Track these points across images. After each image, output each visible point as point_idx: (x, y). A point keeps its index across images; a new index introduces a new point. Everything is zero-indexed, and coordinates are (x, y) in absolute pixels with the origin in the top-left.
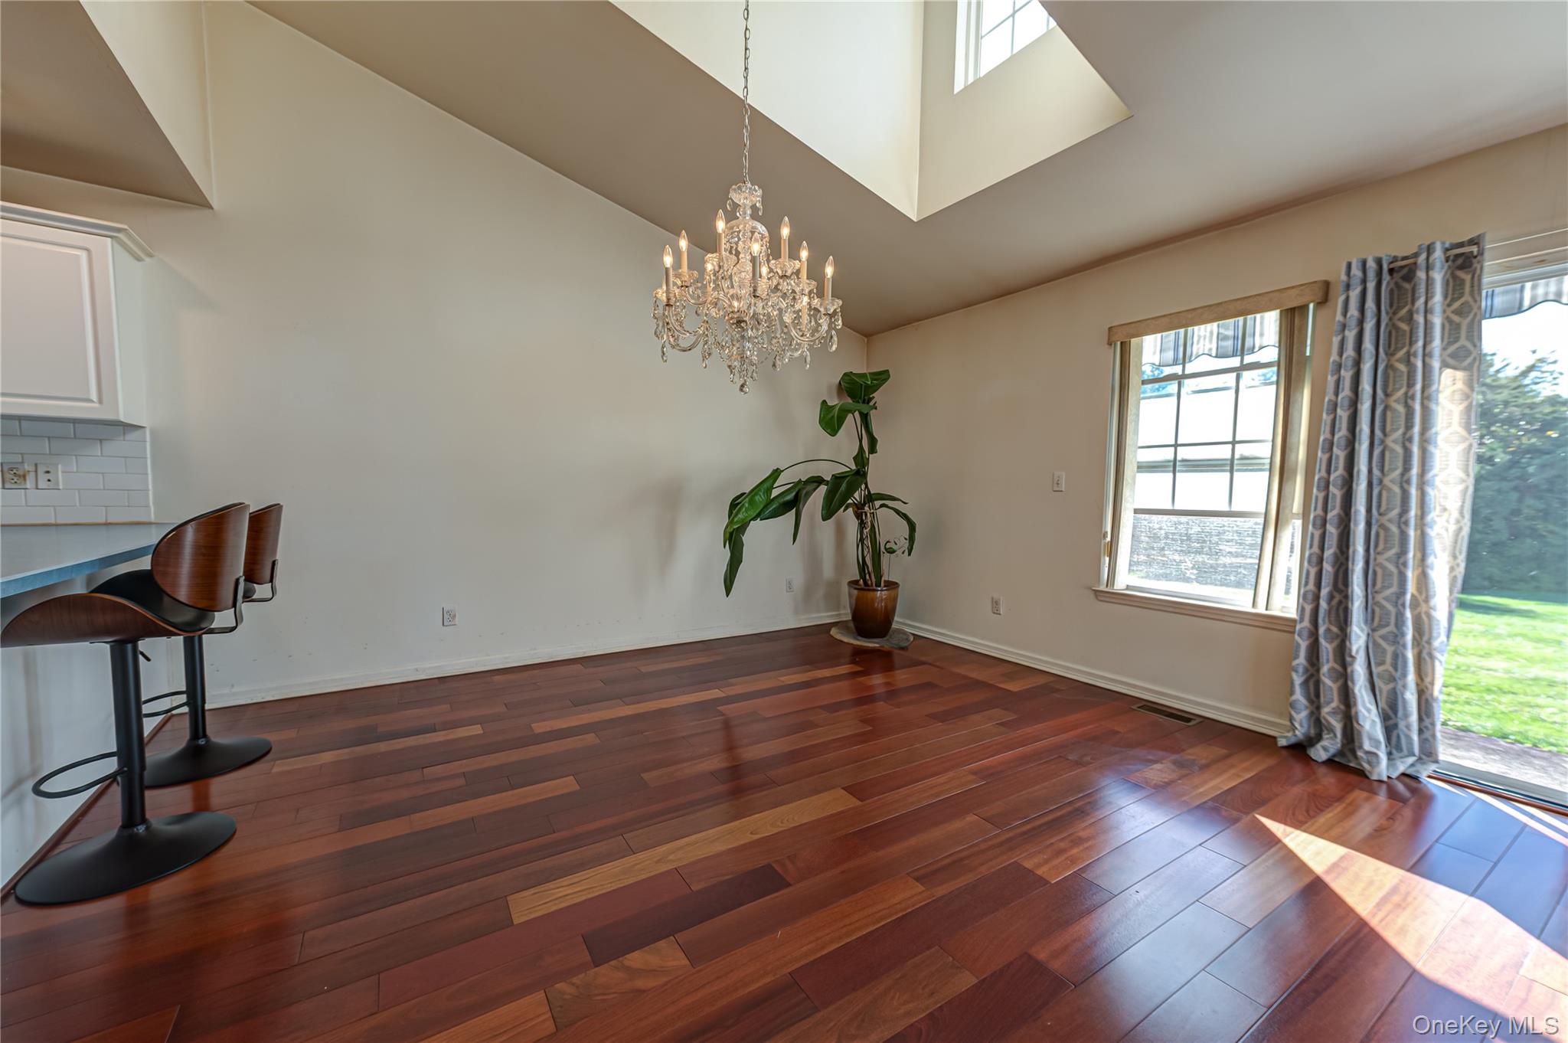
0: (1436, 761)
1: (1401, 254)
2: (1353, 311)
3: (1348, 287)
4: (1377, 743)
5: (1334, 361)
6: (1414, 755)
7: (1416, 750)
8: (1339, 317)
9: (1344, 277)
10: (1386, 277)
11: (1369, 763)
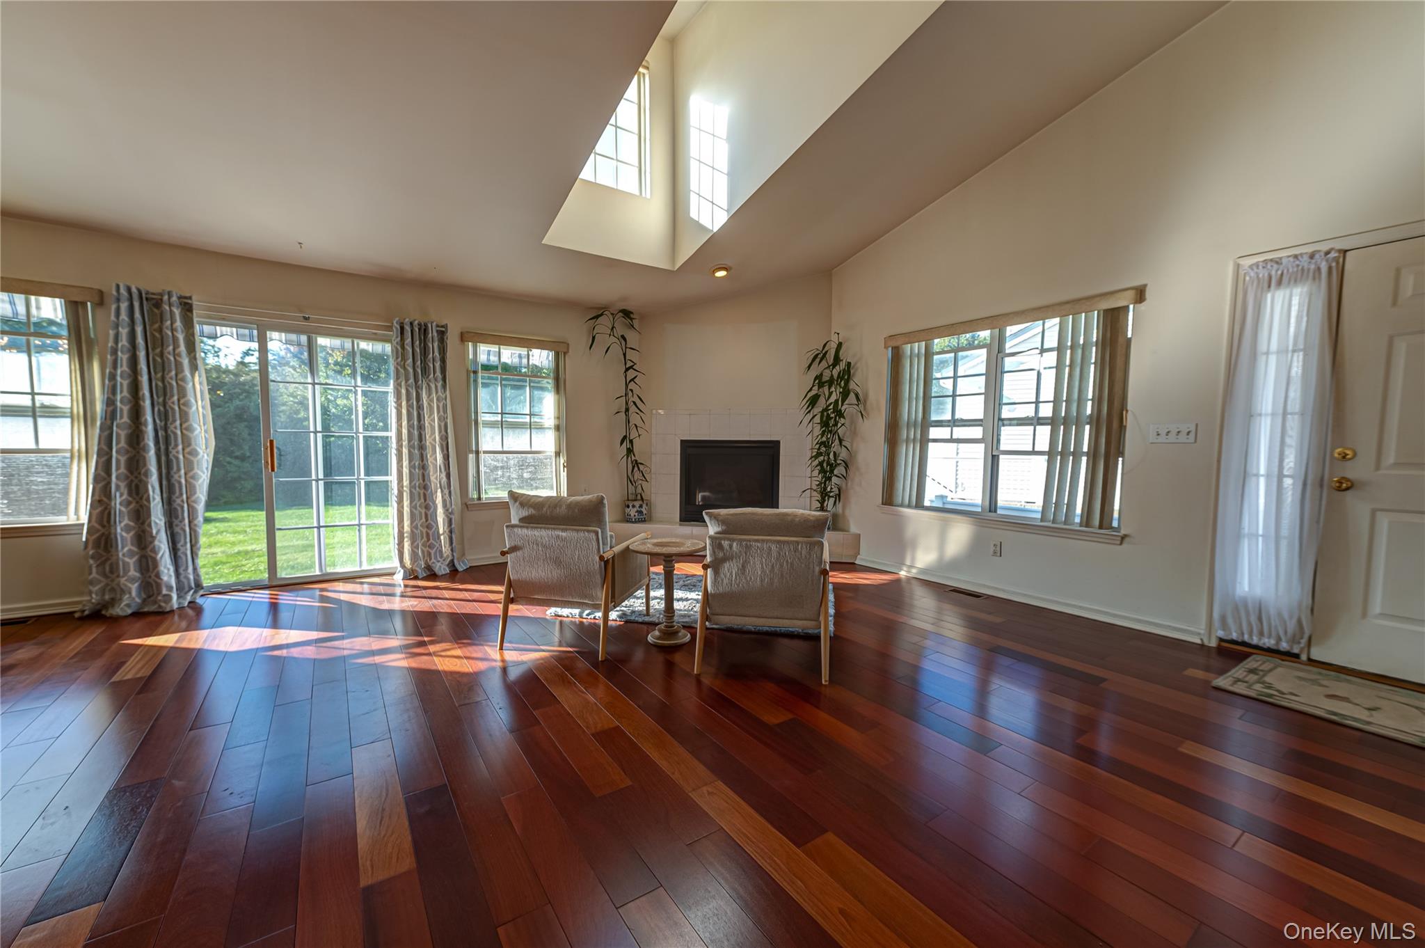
0: (202, 588)
1: (151, 290)
2: (124, 316)
3: (118, 300)
4: (170, 588)
5: (112, 347)
6: (192, 589)
7: (193, 585)
8: (113, 318)
9: (114, 293)
10: (145, 302)
11: (165, 602)
